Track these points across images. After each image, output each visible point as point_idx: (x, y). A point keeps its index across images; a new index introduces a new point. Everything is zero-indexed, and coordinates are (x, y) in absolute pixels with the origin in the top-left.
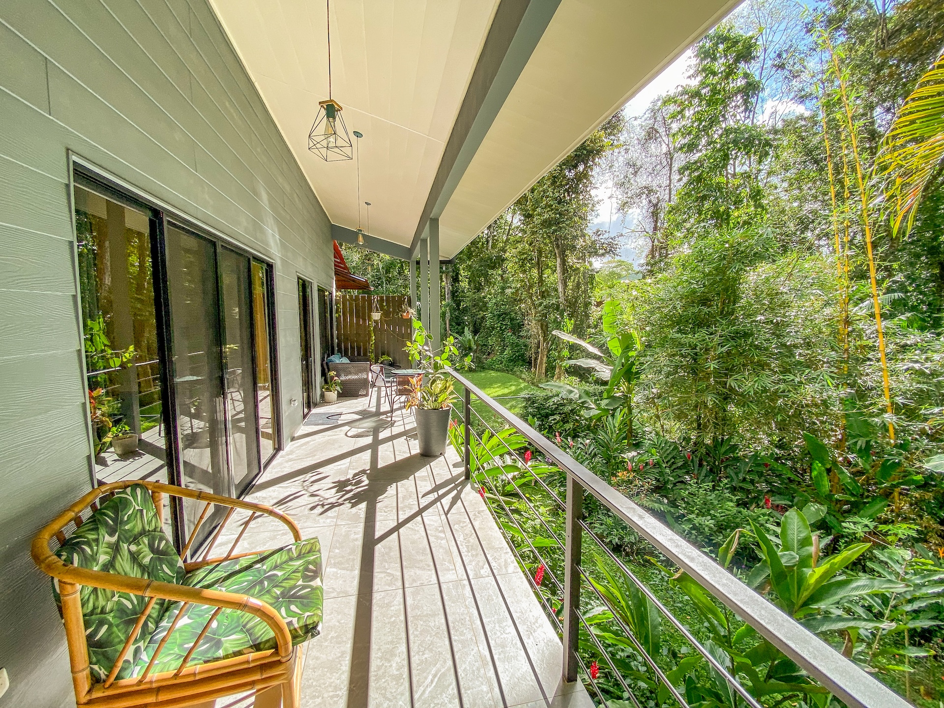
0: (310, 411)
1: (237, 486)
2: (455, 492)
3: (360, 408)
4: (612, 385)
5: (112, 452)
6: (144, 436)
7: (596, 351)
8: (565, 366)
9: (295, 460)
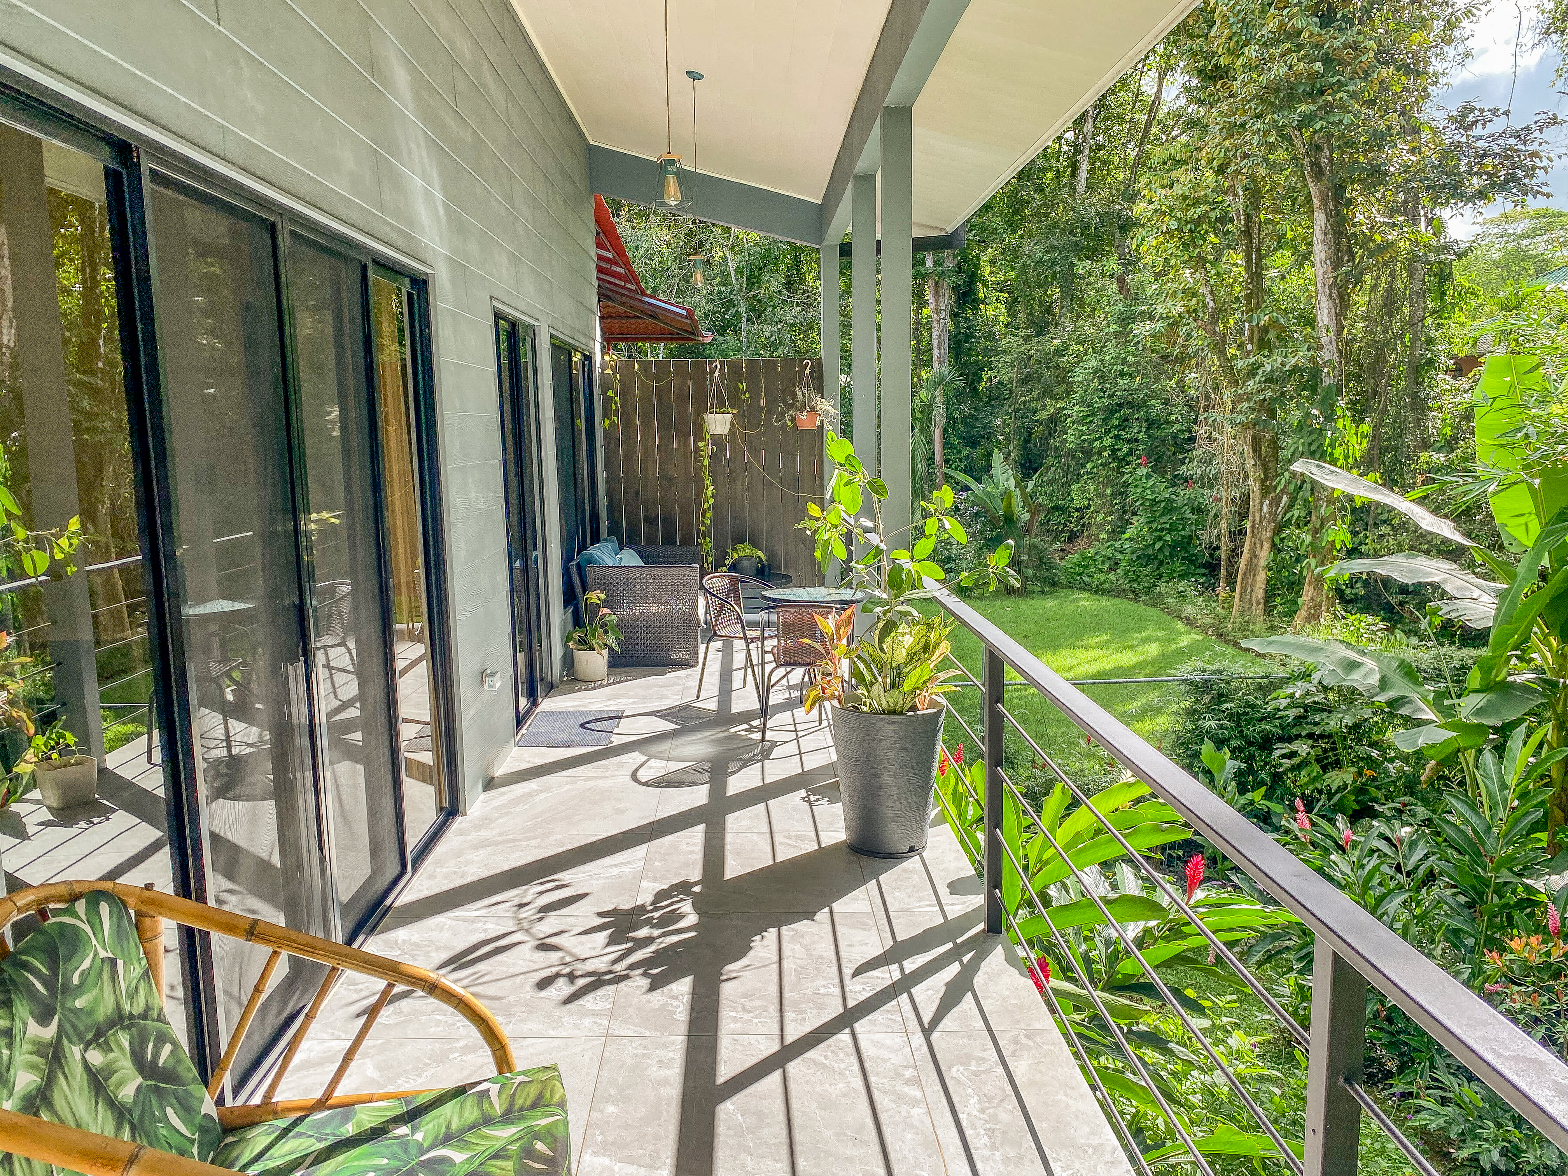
0: (535, 704)
1: (345, 909)
2: (954, 969)
3: (672, 700)
4: (1502, 643)
5: (36, 802)
6: (112, 761)
7: (1446, 530)
8: (1335, 580)
9: (497, 844)
